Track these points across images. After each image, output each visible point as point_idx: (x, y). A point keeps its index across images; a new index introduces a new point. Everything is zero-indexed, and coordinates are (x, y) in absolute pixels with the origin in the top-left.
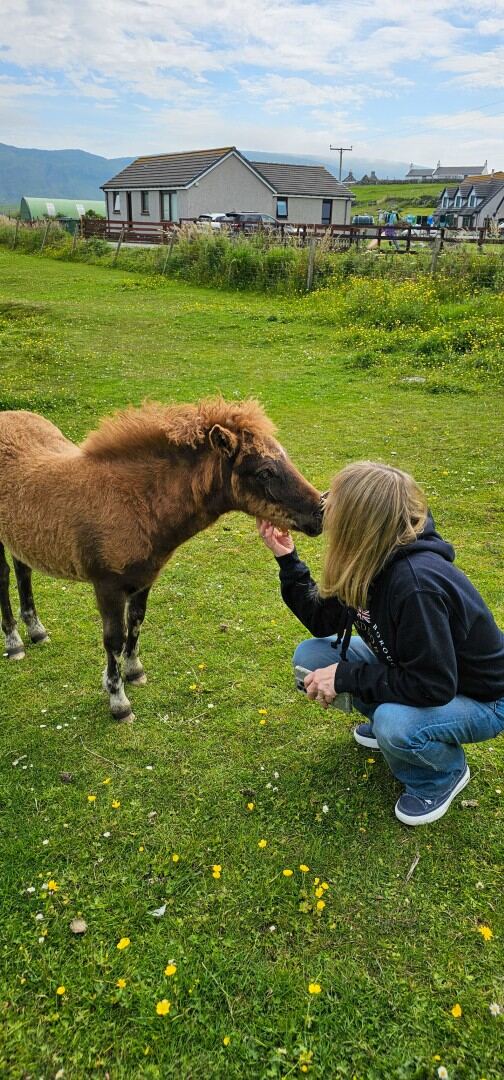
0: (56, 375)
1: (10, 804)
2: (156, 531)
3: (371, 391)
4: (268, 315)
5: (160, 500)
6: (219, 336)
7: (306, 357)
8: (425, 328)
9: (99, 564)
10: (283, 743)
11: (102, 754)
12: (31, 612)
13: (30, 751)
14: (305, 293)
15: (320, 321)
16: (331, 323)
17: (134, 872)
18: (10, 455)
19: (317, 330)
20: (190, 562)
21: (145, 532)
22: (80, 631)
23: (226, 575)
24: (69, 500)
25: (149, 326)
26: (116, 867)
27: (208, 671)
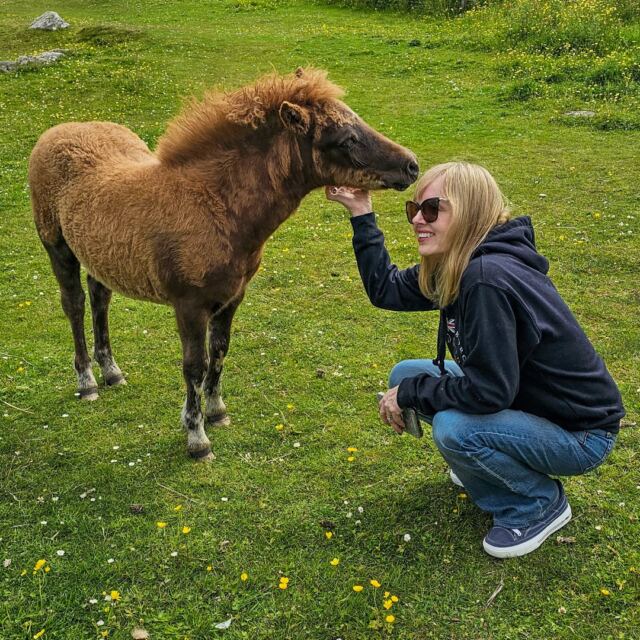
0: (150, 109)
1: (76, 532)
2: (235, 230)
3: (527, 127)
4: (410, 39)
5: (236, 195)
6: (349, 63)
7: (452, 87)
8: (600, 52)
9: (177, 278)
10: (372, 481)
11: (176, 489)
12: (106, 351)
13: (99, 485)
14: (458, 12)
15: (474, 46)
16: (487, 49)
17: (201, 591)
18: (89, 163)
19: (469, 57)
20: (290, 308)
21: (223, 233)
22: (161, 375)
23: (329, 322)
24: (142, 210)
25: (264, 52)
26: (183, 587)
27: (299, 414)
